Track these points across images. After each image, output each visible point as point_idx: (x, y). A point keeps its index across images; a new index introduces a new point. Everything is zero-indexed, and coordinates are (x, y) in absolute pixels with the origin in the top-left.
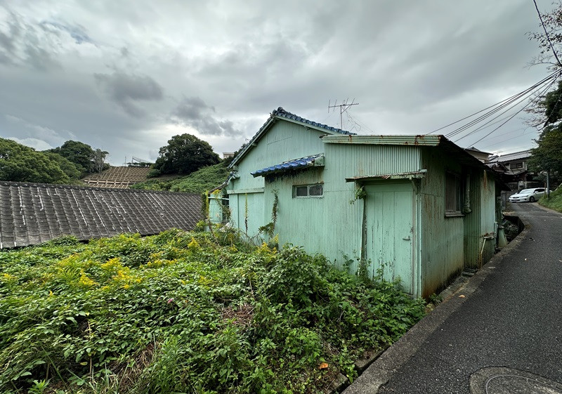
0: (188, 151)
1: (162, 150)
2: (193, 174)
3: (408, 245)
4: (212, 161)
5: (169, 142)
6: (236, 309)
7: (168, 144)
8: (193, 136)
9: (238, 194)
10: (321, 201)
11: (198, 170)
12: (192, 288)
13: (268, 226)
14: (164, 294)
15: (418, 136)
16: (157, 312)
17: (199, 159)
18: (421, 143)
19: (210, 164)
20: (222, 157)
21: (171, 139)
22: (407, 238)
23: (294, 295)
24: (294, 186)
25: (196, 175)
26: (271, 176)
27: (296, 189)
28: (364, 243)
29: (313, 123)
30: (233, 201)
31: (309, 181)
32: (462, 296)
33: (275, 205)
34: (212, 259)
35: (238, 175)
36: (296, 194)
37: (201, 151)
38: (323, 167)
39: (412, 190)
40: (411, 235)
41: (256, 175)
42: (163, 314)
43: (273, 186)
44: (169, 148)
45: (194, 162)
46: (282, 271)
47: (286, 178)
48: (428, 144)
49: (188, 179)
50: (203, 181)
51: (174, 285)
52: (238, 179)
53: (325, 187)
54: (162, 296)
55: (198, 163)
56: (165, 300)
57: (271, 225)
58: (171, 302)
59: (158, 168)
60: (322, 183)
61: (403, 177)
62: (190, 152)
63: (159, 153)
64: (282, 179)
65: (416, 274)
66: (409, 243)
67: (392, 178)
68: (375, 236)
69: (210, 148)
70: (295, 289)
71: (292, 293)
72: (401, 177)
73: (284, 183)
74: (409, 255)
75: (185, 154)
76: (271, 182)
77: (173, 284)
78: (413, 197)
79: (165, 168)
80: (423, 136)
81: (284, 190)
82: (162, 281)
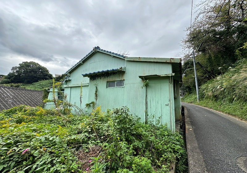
0: (32, 71)
1: (13, 69)
2: (35, 83)
3: (168, 107)
4: (48, 77)
5: (20, 64)
6: (87, 150)
7: (19, 66)
8: (37, 64)
9: (71, 87)
10: (123, 89)
11: (38, 81)
12: (47, 139)
13: (91, 103)
14: (17, 146)
15: (171, 58)
16: (5, 166)
17: (40, 76)
18: (173, 61)
19: (46, 79)
20: (54, 76)
21: (21, 63)
22: (167, 104)
23: (125, 136)
24: (107, 82)
25: (37, 84)
26: (93, 77)
27: (108, 84)
28: (147, 108)
29: (116, 54)
30: (67, 92)
31: (117, 78)
32: (191, 129)
33: (96, 92)
34: (56, 121)
35: (70, 78)
36: (108, 86)
37: (42, 72)
38: (125, 72)
39: (168, 82)
40: (169, 103)
41: (85, 76)
42: (14, 167)
43: (95, 82)
44: (19, 68)
45: (35, 77)
46: (117, 121)
47: (102, 78)
48: (176, 62)
49: (31, 86)
50: (41, 87)
51: (28, 137)
52: (70, 80)
53: (125, 82)
54: (15, 148)
55: (38, 78)
56: (18, 151)
57: (93, 103)
58: (27, 152)
59: (9, 78)
60: (124, 80)
61: (166, 75)
62: (34, 71)
63: (12, 69)
64: (100, 78)
65: (172, 121)
66: (168, 106)
67: (161, 76)
68: (152, 104)
69: (47, 71)
70: (125, 132)
71: (124, 135)
72: (165, 75)
73: (102, 80)
74: (169, 112)
75: (30, 72)
76: (93, 80)
77: (26, 137)
78: (169, 85)
79: (14, 79)
80: (173, 59)
81: (102, 84)
82: (14, 135)
